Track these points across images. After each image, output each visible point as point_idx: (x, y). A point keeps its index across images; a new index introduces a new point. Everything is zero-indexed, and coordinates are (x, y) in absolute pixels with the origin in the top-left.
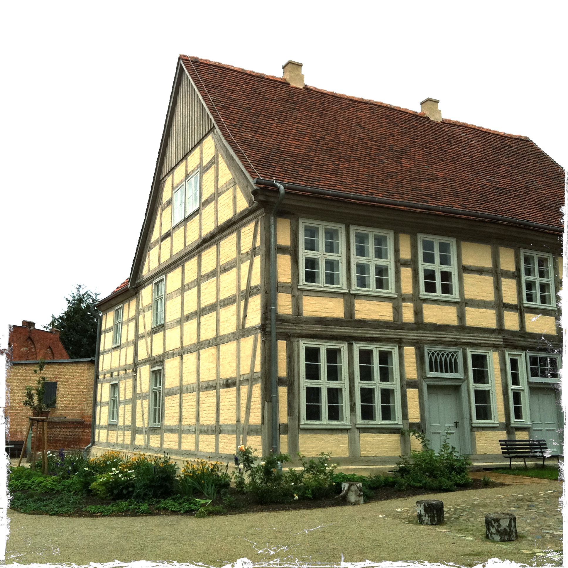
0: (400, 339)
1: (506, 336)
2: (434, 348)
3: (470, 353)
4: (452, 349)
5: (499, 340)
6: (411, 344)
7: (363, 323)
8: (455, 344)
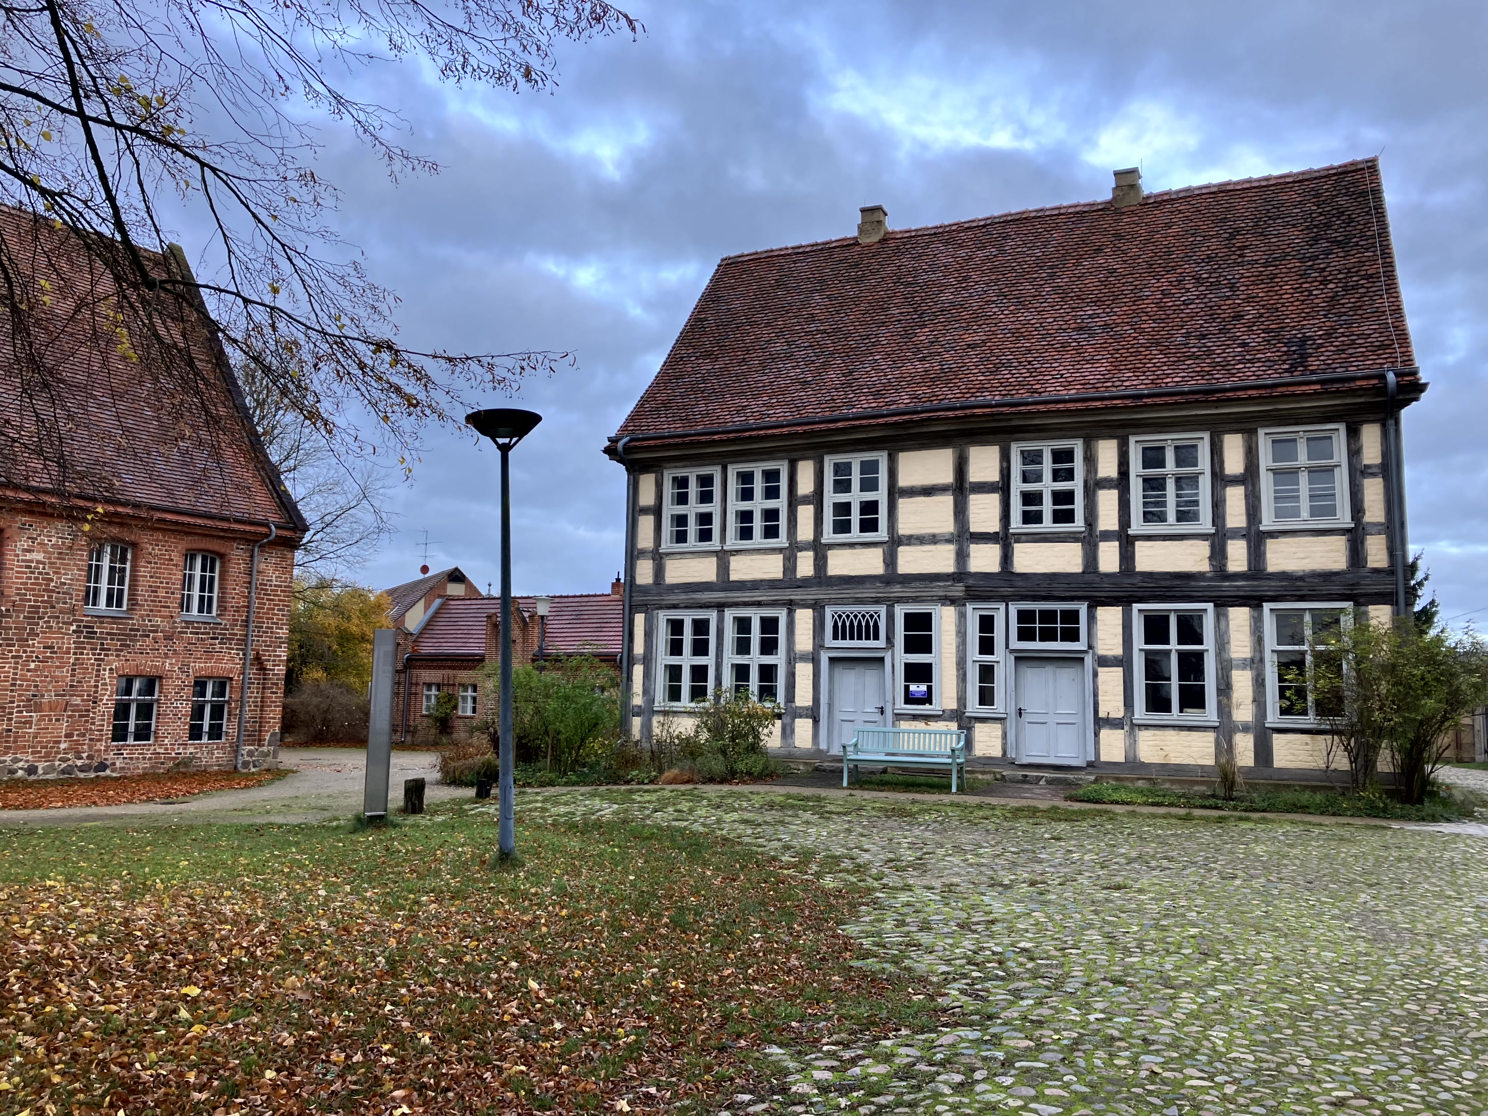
0: (791, 600)
1: (971, 582)
2: (840, 609)
3: (900, 611)
4: (872, 609)
5: (958, 590)
6: (805, 606)
7: (742, 585)
8: (877, 601)
